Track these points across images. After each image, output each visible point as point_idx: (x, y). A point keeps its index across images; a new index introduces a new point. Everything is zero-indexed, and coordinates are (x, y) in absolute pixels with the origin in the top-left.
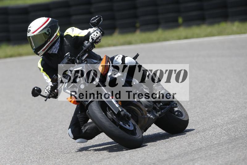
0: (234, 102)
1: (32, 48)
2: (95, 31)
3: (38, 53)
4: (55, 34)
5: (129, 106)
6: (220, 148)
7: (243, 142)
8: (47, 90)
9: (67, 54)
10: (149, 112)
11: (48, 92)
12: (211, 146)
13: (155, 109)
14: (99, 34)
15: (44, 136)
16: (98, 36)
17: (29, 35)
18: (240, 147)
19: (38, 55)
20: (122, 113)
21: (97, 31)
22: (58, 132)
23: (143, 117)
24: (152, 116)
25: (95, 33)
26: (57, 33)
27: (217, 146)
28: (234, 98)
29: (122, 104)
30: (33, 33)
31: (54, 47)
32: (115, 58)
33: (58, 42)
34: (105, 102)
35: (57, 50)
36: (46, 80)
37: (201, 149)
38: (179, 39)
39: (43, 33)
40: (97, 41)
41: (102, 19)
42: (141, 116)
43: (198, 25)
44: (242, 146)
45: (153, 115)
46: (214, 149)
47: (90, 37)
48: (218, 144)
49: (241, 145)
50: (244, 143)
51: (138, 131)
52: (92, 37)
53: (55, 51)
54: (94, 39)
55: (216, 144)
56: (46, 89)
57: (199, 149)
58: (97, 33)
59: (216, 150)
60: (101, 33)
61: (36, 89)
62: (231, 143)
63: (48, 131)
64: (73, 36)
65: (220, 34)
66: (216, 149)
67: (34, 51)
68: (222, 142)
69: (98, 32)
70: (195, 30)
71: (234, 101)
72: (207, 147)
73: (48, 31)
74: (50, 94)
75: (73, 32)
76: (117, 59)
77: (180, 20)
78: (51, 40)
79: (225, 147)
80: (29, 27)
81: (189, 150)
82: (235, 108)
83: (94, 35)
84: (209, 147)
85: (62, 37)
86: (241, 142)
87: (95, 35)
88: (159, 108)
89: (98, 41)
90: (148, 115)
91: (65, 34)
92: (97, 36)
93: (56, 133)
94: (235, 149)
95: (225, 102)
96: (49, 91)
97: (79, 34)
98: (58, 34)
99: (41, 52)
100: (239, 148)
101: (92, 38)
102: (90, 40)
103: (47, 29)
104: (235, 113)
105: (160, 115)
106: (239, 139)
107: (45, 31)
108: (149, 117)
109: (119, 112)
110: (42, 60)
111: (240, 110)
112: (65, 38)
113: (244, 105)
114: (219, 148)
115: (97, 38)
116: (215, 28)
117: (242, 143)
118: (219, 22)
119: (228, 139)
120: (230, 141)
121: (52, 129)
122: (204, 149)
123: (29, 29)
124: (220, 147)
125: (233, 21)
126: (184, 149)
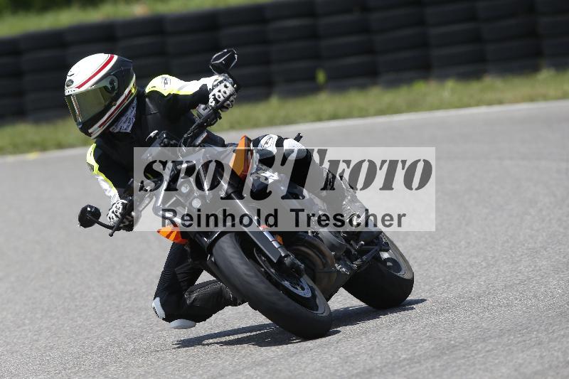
0: (445, 263)
1: (76, 121)
2: (221, 82)
3: (90, 131)
4: (126, 92)
5: (295, 247)
6: (414, 370)
7: (469, 355)
8: (113, 212)
9: (152, 134)
10: (338, 259)
11: (117, 216)
12: (394, 364)
13: (348, 253)
14: (230, 90)
15: (8, 344)
16: (228, 93)
17: (70, 93)
18: (460, 366)
19: (90, 135)
20: (287, 261)
21: (225, 82)
22: (39, 334)
23: (326, 269)
24: (344, 270)
25: (221, 87)
26: (131, 88)
27: (408, 364)
28: (445, 253)
29: (283, 242)
30: (79, 87)
31: (124, 119)
32: (263, 142)
33: (133, 108)
34: (248, 235)
35: (132, 125)
36: (106, 190)
37: (370, 371)
38: (319, 119)
39: (100, 88)
40: (225, 104)
41: (236, 56)
42: (321, 267)
43: (363, 87)
44: (464, 364)
45: (346, 266)
46: (399, 371)
47: (211, 96)
48: (410, 359)
49: (463, 361)
50: (468, 357)
51: (320, 299)
52: (214, 95)
53: (125, 127)
54: (219, 99)
55: (405, 359)
56: (111, 211)
57: (366, 371)
58: (226, 86)
59: (406, 374)
60: (235, 86)
61: (89, 209)
62: (439, 357)
63: (17, 333)
64: (166, 95)
65: (412, 107)
66: (405, 370)
67: (80, 126)
68: (420, 356)
69: (228, 84)
70: (356, 98)
71: (447, 261)
72: (385, 366)
73: (112, 83)
74: (121, 221)
75: (166, 85)
76: (267, 143)
77: (321, 77)
78: (118, 103)
79: (425, 366)
80: (69, 74)
81: (344, 373)
82: (448, 277)
83: (219, 91)
84: (390, 366)
85: (141, 96)
86: (463, 354)
87: (222, 91)
88: (356, 251)
89: (229, 105)
90: (336, 265)
91: (148, 90)
92: (225, 93)
93: (34, 337)
94: (450, 371)
95: (425, 264)
96: (118, 214)
97: (180, 89)
98: (133, 91)
99: (96, 130)
100: (459, 369)
101: (215, 99)
102: (212, 103)
103: (110, 79)
104: (448, 288)
105: (359, 267)
106: (458, 348)
107: (106, 83)
108: (339, 271)
109: (281, 259)
110: (96, 147)
111: (460, 281)
112: (147, 100)
113: (469, 270)
114: (411, 368)
115: (227, 99)
116: (401, 95)
117: (464, 357)
118: (409, 81)
119: (433, 349)
120: (439, 352)
121: (24, 328)
122: (379, 371)
123: (68, 78)
124: (414, 367)
125: (443, 77)
126: (333, 371)
